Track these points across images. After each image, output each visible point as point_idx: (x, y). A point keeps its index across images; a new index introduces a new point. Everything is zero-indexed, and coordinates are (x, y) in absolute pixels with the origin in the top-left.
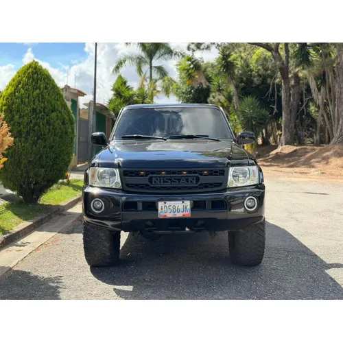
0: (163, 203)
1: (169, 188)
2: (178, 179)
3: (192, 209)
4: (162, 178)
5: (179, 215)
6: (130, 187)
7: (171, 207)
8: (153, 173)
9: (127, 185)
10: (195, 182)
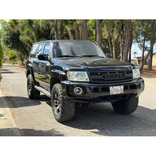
0: (112, 87)
1: (112, 80)
2: (115, 76)
3: (124, 89)
4: (109, 76)
5: (119, 93)
6: (94, 80)
7: (115, 89)
8: (104, 73)
9: (93, 79)
10: (122, 77)
